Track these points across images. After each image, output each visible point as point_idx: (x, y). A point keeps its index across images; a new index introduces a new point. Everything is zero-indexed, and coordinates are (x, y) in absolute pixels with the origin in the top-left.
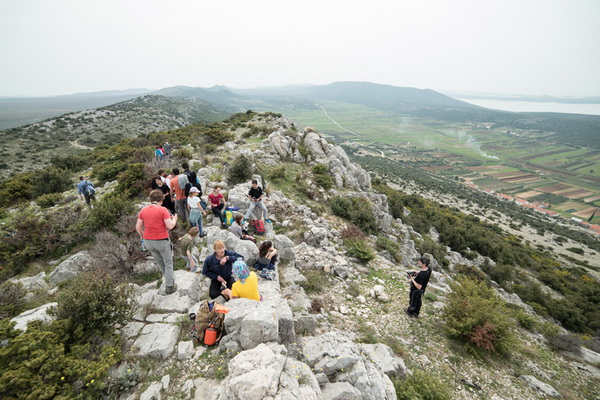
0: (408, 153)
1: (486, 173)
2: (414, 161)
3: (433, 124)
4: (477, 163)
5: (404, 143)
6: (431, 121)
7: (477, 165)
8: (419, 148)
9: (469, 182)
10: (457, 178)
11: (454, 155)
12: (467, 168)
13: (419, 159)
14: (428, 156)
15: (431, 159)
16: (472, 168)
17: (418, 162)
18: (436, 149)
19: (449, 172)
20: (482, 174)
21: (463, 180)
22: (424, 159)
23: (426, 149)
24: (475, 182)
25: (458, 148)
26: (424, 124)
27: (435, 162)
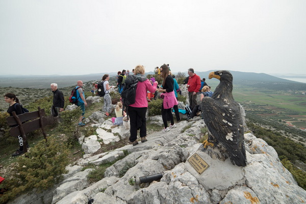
0: (250, 107)
1: (303, 119)
2: (253, 110)
3: (265, 92)
4: (296, 114)
5: (248, 101)
6: (264, 90)
7: (295, 114)
8: (256, 104)
9: (289, 123)
10: (280, 121)
11: (279, 108)
12: (288, 116)
13: (256, 110)
14: (262, 108)
15: (264, 110)
16: (291, 116)
17: (255, 111)
18: (267, 105)
19: (275, 117)
20: (299, 120)
21: (284, 122)
22: (259, 110)
23: (261, 104)
24: (294, 124)
25: (282, 104)
26: (260, 91)
27: (266, 111)
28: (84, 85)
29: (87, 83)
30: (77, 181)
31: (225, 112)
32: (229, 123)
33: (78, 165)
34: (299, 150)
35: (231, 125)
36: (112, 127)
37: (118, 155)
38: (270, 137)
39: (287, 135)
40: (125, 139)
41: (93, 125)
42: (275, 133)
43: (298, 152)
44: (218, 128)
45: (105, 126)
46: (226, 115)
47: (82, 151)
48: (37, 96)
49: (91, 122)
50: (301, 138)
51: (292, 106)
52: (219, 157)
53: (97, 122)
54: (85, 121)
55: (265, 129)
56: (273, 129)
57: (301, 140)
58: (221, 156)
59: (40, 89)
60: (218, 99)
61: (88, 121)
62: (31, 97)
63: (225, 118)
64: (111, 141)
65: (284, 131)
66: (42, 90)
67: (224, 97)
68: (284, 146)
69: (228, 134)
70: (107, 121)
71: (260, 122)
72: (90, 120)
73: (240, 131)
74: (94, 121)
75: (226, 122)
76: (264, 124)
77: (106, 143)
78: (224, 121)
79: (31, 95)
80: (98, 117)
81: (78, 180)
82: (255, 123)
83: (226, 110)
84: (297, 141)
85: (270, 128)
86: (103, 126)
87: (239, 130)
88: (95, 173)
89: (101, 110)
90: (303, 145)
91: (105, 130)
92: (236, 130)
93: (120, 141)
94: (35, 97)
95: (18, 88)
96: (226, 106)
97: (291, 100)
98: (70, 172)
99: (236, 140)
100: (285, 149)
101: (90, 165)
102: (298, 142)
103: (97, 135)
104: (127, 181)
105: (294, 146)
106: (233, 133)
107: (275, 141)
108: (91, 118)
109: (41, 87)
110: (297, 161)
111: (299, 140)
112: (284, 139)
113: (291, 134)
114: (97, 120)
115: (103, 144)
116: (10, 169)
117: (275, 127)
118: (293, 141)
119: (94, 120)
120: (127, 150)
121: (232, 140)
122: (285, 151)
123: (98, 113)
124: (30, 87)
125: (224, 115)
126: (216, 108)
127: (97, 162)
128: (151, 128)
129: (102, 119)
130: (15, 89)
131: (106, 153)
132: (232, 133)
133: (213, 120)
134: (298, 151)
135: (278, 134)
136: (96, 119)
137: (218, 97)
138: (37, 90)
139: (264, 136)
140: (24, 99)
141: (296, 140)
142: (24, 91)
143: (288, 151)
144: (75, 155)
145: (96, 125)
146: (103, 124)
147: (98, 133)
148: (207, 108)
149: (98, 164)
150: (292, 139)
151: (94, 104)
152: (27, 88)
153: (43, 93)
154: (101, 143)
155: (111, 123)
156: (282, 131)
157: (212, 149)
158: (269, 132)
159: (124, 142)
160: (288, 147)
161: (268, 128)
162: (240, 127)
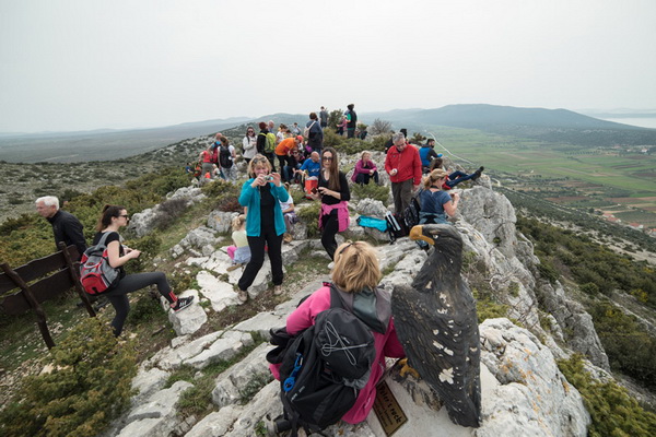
0: (531, 183)
1: (637, 206)
2: (537, 190)
3: (565, 150)
4: (625, 194)
5: (527, 171)
6: (563, 146)
7: (623, 196)
8: (544, 176)
9: (608, 215)
10: (592, 211)
11: (591, 185)
12: (609, 199)
13: (544, 189)
14: (556, 185)
15: (560, 189)
16: (615, 200)
17: (542, 192)
18: (568, 178)
19: (582, 204)
20: (629, 207)
21: (600, 213)
22: (550, 189)
23: (554, 177)
24: (618, 216)
25: (598, 176)
26: (554, 150)
27: (564, 192)
28: (171, 149)
29: (178, 144)
30: (156, 421)
31: (439, 328)
32: (446, 350)
33: (160, 368)
34: (623, 269)
35: (450, 352)
36: (229, 270)
37: (241, 344)
38: (568, 246)
39: (602, 241)
40: (257, 298)
41: (190, 261)
42: (579, 237)
43: (620, 275)
44: (424, 358)
45: (214, 265)
46: (441, 333)
47: (170, 326)
48: (68, 179)
49: (187, 252)
50: (629, 243)
51: (619, 180)
52: (428, 401)
53: (198, 253)
54: (173, 252)
55: (559, 230)
56: (575, 228)
57: (628, 248)
58: (431, 399)
59: (73, 165)
60: (428, 291)
61: (181, 251)
62: (55, 181)
63: (440, 339)
64: (229, 303)
65: (597, 232)
66: (79, 164)
67: (441, 290)
68: (595, 264)
69: (444, 370)
70: (218, 252)
71: (550, 215)
72: (184, 247)
73: (470, 362)
74: (194, 251)
75: (440, 346)
76: (559, 218)
77: (218, 308)
78: (436, 344)
79: (55, 177)
80: (200, 241)
81: (156, 415)
82: (540, 216)
83: (440, 323)
84: (620, 250)
85: (570, 226)
86: (211, 265)
87: (468, 359)
88: (194, 393)
89: (206, 224)
90: (630, 258)
91: (216, 275)
92: (460, 363)
93: (246, 302)
94: (66, 182)
95: (21, 164)
96: (443, 311)
97: (618, 167)
98: (144, 389)
99: (462, 382)
100: (595, 269)
101: (183, 371)
102: (623, 252)
103: (199, 288)
104: (251, 429)
105: (613, 261)
106: (454, 369)
107: (578, 254)
108: (186, 244)
109: (74, 158)
110: (616, 291)
111: (625, 249)
112: (595, 248)
113: (610, 238)
114: (200, 249)
115: (212, 311)
116: (20, 376)
117: (580, 225)
118: (612, 251)
119: (193, 246)
120: (259, 332)
121: (451, 382)
122: (594, 275)
123: (198, 233)
124: (49, 160)
125: (436, 332)
126: (420, 317)
127: (198, 363)
128: (314, 267)
129: (209, 246)
130: (14, 167)
131: (218, 333)
132: (451, 370)
133: (415, 338)
134: (618, 272)
135: (584, 239)
136: (196, 244)
137: (428, 287)
138: (66, 166)
139: (557, 244)
140: (40, 187)
141: (618, 249)
142: (37, 170)
143: (601, 273)
144: (156, 337)
145: (198, 261)
146: (212, 259)
147: (200, 284)
148: (401, 313)
149: (200, 366)
150: (611, 247)
151: (190, 207)
152: (43, 164)
153: (81, 171)
154: (208, 310)
155: (227, 257)
156: (593, 232)
157: (415, 381)
158: (567, 236)
159: (254, 305)
160: (602, 265)
161: (566, 228)
162: (470, 353)
